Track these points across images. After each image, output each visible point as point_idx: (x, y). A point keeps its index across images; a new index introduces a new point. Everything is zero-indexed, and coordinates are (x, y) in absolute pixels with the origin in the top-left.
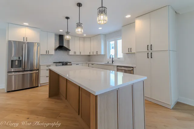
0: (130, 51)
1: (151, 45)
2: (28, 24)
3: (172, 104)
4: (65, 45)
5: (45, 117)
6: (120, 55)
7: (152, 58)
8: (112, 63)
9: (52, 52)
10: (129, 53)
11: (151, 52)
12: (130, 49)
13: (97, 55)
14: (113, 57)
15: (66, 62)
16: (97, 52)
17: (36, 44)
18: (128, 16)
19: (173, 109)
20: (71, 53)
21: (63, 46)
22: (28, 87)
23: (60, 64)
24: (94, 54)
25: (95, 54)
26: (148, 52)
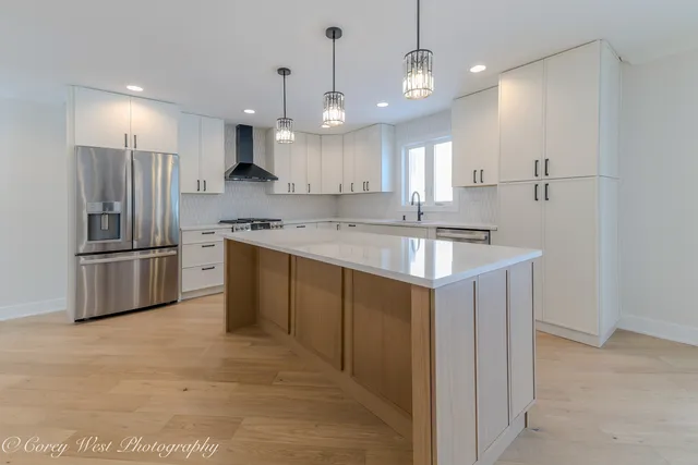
0: (478, 179)
1: (547, 160)
2: (140, 89)
3: (603, 333)
4: (258, 160)
5: (235, 384)
6: (444, 193)
7: (547, 199)
8: (419, 219)
9: (217, 185)
10: (475, 185)
11: (547, 182)
12: (478, 174)
13: (368, 195)
14: (423, 200)
15: (263, 220)
16: (366, 184)
17: (160, 156)
18: (478, 69)
19: (606, 347)
20: (279, 187)
21: (251, 165)
22: (136, 306)
23: (244, 225)
24: (355, 191)
25: (358, 189)
26: (536, 182)
